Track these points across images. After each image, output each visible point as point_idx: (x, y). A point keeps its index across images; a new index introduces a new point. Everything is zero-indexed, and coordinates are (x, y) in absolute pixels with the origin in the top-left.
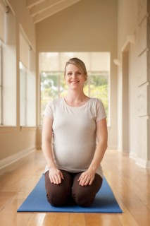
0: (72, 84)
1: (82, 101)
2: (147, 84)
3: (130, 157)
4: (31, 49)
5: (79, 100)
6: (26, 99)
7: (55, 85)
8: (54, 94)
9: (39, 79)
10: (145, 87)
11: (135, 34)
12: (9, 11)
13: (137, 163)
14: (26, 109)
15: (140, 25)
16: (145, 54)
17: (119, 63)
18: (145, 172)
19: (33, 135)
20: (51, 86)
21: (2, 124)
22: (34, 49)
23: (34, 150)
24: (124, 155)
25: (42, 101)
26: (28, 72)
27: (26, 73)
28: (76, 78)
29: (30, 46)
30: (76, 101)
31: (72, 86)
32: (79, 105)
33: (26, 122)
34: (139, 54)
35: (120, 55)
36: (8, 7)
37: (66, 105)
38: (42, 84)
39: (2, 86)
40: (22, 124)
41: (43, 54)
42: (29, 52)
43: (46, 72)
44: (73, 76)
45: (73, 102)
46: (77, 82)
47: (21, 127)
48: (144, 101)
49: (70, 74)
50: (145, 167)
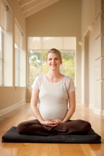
0: (52, 66)
1: (59, 78)
2: (101, 58)
3: (90, 107)
4: (23, 35)
5: (56, 78)
6: (19, 68)
7: (39, 59)
8: (38, 65)
9: (28, 55)
10: (100, 60)
11: (93, 24)
12: (8, 9)
13: (94, 112)
14: (19, 75)
15: (96, 19)
16: (100, 38)
17: (82, 44)
18: (100, 118)
19: (24, 93)
20: (36, 59)
21: (3, 85)
22: (25, 35)
23: (25, 103)
24: (85, 106)
25: (30, 70)
26: (21, 50)
27: (19, 51)
28: (55, 62)
29: (22, 33)
30: (55, 79)
31: (52, 68)
32: (57, 81)
33: (19, 84)
34: (96, 38)
35: (83, 39)
36: (7, 6)
37: (48, 81)
38: (30, 58)
39: (3, 60)
40: (16, 85)
41: (30, 38)
42: (21, 37)
43: (33, 50)
44: (53, 61)
45: (52, 79)
46: (55, 65)
47: (16, 87)
48: (99, 70)
49: (51, 59)
50: (99, 114)
